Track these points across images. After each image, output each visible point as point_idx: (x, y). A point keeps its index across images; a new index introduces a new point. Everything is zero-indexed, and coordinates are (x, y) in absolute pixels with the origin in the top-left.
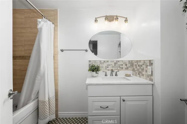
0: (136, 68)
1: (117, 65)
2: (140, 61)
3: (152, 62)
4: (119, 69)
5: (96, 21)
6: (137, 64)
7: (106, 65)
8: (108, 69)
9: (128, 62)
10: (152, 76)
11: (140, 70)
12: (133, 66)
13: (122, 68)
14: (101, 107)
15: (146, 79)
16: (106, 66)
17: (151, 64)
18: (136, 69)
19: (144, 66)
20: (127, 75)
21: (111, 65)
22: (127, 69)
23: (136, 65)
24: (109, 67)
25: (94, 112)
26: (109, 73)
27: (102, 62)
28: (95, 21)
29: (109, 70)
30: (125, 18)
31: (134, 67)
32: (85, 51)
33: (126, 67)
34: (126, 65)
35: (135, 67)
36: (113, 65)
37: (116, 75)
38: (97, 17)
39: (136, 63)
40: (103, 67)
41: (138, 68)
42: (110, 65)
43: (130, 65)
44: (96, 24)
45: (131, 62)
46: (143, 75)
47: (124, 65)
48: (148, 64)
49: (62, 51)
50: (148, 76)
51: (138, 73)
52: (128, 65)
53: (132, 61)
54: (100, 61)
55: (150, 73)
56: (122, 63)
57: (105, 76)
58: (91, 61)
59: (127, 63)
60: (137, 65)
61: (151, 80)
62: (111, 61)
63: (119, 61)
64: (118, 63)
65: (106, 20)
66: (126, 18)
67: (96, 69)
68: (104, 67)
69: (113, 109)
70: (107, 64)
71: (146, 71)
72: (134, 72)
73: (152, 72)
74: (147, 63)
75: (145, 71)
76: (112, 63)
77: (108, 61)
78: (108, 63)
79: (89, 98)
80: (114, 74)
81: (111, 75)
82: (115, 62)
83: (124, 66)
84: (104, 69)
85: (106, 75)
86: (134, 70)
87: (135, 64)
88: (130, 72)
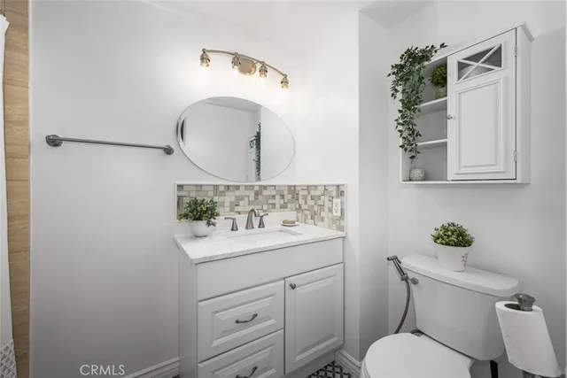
0: (306, 203)
1: (260, 197)
2: (316, 186)
3: (342, 189)
4: (265, 207)
5: (204, 58)
6: (309, 193)
7: (233, 199)
8: (237, 209)
9: (286, 188)
10: (343, 219)
11: (316, 208)
12: (298, 199)
13: (274, 206)
14: (237, 322)
15: (330, 227)
16: (231, 202)
17: (341, 194)
18: (304, 207)
19: (325, 199)
20: (286, 223)
21: (246, 199)
22: (284, 206)
23: (305, 198)
24: (241, 203)
25: (216, 343)
26: (241, 220)
27: (222, 189)
28: (202, 59)
29: (239, 213)
30: (282, 74)
31: (301, 201)
32: (161, 151)
33: (282, 201)
34: (283, 197)
35: (304, 201)
36: (252, 198)
37: (261, 225)
38: (207, 49)
39: (306, 193)
40: (223, 205)
41: (311, 203)
42: (242, 198)
43: (290, 196)
44: (204, 69)
45: (293, 188)
46: (322, 219)
47: (278, 197)
48: (334, 194)
49: (54, 142)
50: (334, 220)
51: (309, 217)
52: (288, 197)
53: (295, 186)
54: (216, 187)
55: (339, 214)
56: (274, 193)
57: (232, 230)
58: (185, 188)
59: (286, 193)
60: (309, 198)
61: (341, 229)
62: (247, 188)
63: (265, 187)
64: (265, 193)
65: (236, 67)
66: (285, 76)
67: (210, 212)
68: (227, 204)
69: (267, 318)
70: (236, 197)
71: (330, 210)
72: (300, 215)
73: (342, 210)
74: (331, 192)
75: (326, 209)
76: (247, 193)
77: (239, 186)
78: (237, 193)
79: (200, 304)
80: (256, 222)
81: (249, 225)
82: (257, 188)
83: (278, 201)
84: (228, 209)
85: (234, 228)
86: (299, 209)
87: (301, 193)
88: (290, 215)
